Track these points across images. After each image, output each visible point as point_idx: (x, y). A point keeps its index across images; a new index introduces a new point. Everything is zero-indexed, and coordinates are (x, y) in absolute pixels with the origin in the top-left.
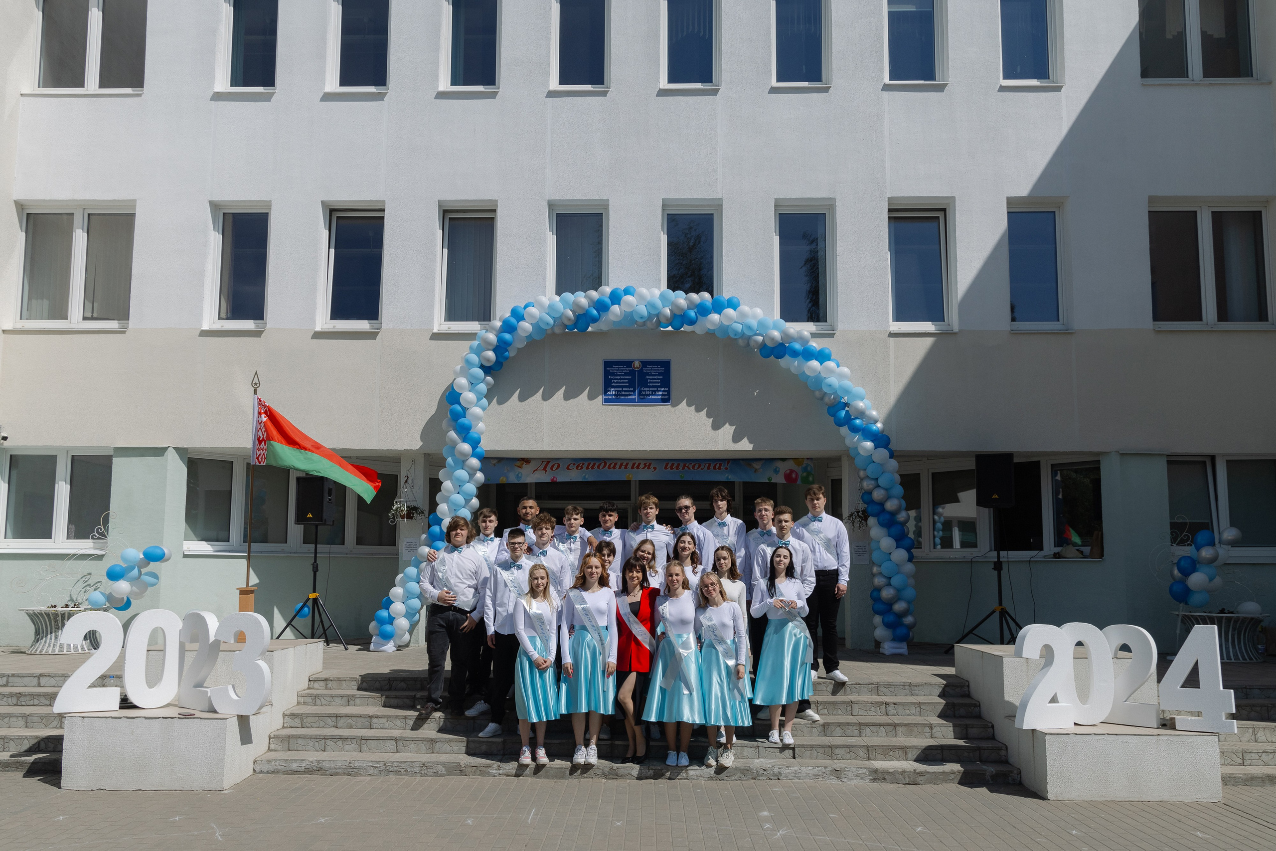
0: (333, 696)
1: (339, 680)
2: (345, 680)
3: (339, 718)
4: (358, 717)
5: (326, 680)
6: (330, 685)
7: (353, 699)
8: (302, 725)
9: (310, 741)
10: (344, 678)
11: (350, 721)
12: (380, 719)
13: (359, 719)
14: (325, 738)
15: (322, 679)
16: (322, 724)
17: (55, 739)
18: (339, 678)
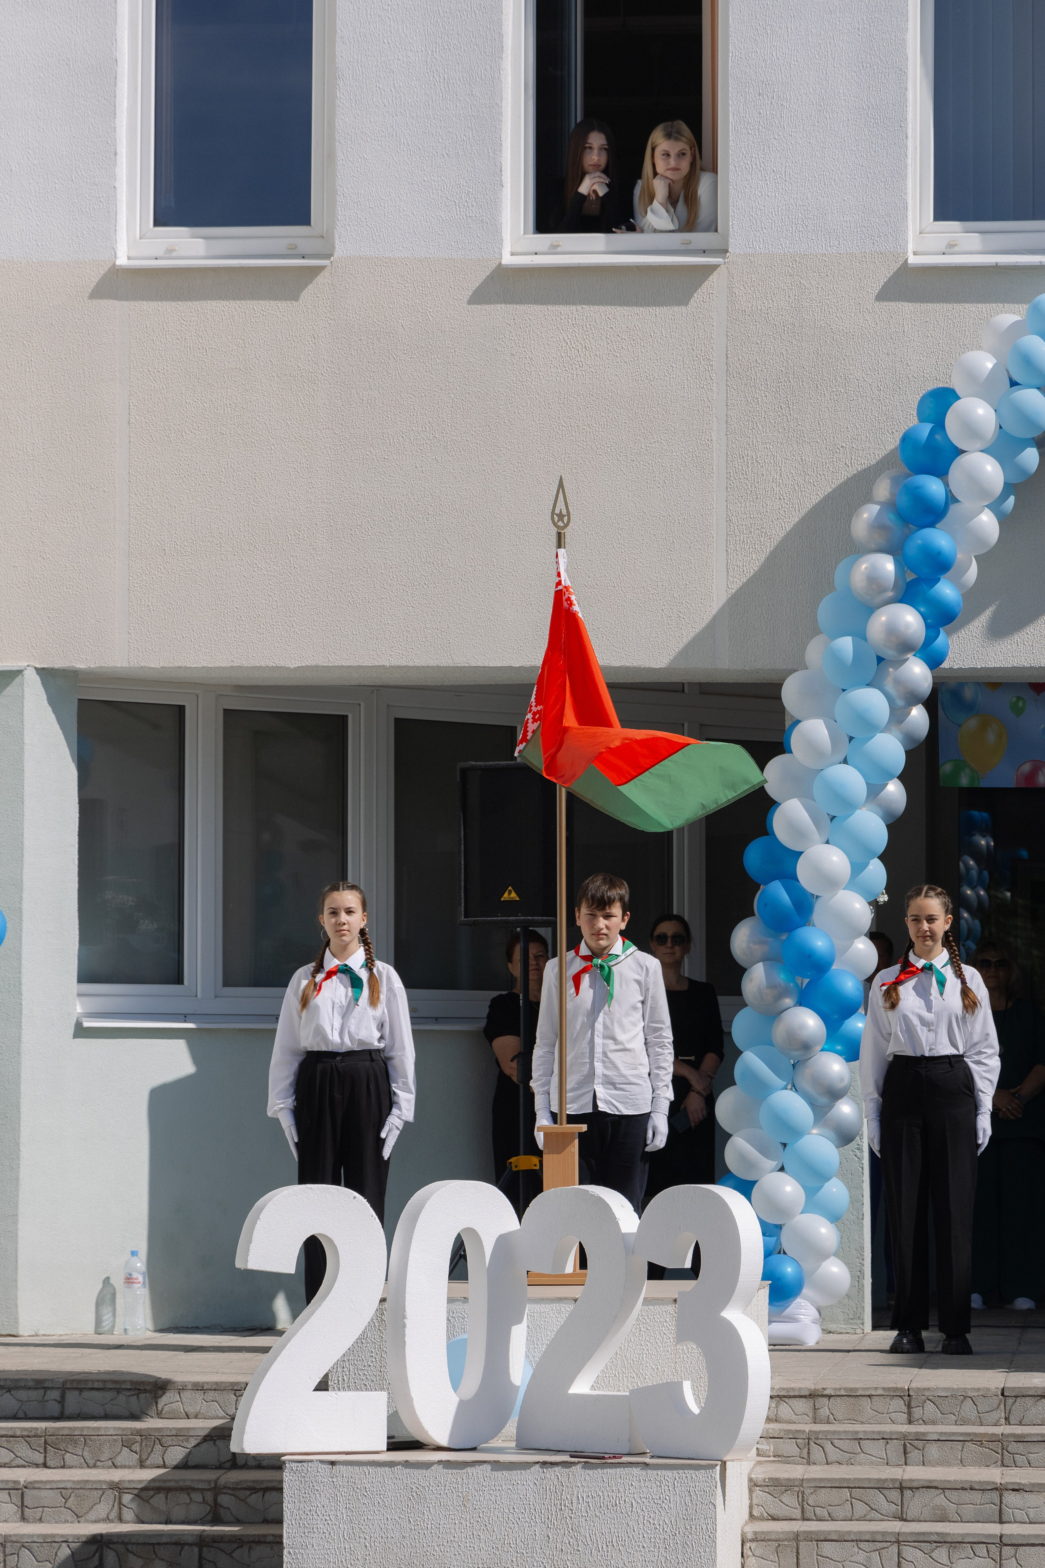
0: (861, 1436)
1: (852, 1395)
2: (869, 1396)
3: (908, 1493)
4: (963, 1489)
5: (812, 1396)
6: (824, 1412)
7: (920, 1444)
8: (803, 1512)
9: (856, 1549)
10: (868, 1389)
11: (940, 1500)
12: (1026, 1495)
13: (967, 1496)
14: (898, 1542)
15: (803, 1393)
16: (860, 1509)
17: (145, 1544)
18: (851, 1389)
